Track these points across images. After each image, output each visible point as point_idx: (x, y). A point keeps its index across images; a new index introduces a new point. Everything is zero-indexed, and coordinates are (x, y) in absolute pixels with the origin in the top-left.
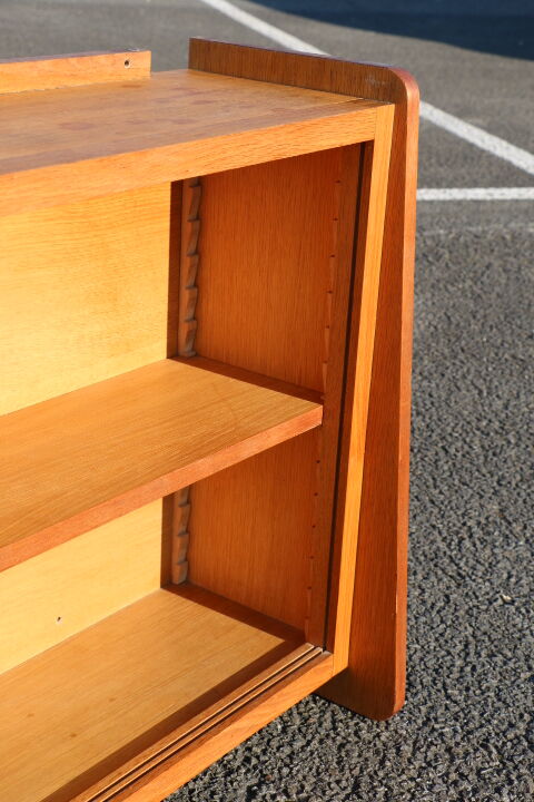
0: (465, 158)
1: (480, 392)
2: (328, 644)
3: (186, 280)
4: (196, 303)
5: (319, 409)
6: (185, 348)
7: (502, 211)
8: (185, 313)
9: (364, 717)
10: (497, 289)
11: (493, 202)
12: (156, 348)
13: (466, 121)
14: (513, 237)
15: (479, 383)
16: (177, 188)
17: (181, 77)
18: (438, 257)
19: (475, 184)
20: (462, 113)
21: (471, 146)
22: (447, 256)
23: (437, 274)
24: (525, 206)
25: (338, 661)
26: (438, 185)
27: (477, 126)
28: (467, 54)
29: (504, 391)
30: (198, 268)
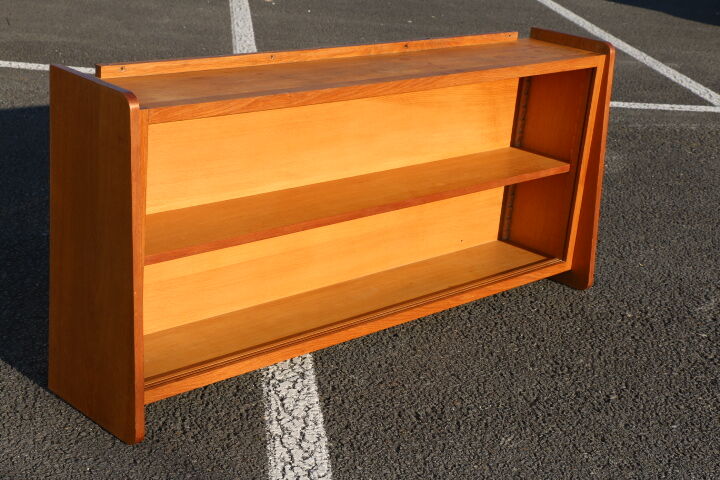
0: (662, 87)
1: (646, 197)
2: (564, 258)
3: (520, 117)
4: (523, 126)
5: (569, 165)
6: (517, 144)
7: (678, 117)
8: (519, 130)
9: (576, 289)
10: (666, 155)
11: (673, 111)
12: (506, 142)
13: (667, 65)
14: (681, 130)
15: (646, 194)
16: (522, 80)
17: (526, 41)
18: (635, 138)
19: (665, 102)
20: (664, 60)
21: (667, 79)
22: (640, 137)
23: (633, 146)
24: (693, 115)
25: (568, 265)
26: (642, 101)
27: (674, 68)
28: (677, 20)
29: (658, 198)
30: (525, 113)
